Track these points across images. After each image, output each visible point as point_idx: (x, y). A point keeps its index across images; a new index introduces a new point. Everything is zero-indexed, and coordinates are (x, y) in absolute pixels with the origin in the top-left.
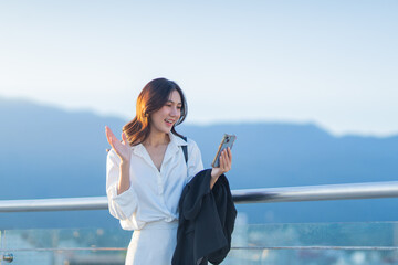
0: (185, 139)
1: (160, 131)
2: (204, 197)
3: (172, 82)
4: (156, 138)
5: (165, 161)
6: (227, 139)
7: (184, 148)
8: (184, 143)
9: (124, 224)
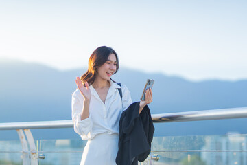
0: (120, 84)
1: (104, 79)
2: (135, 120)
3: (111, 49)
4: (101, 83)
5: (108, 97)
6: (149, 82)
7: (120, 90)
8: (119, 87)
9: (83, 137)
